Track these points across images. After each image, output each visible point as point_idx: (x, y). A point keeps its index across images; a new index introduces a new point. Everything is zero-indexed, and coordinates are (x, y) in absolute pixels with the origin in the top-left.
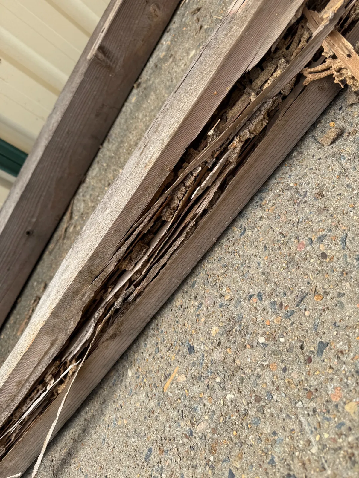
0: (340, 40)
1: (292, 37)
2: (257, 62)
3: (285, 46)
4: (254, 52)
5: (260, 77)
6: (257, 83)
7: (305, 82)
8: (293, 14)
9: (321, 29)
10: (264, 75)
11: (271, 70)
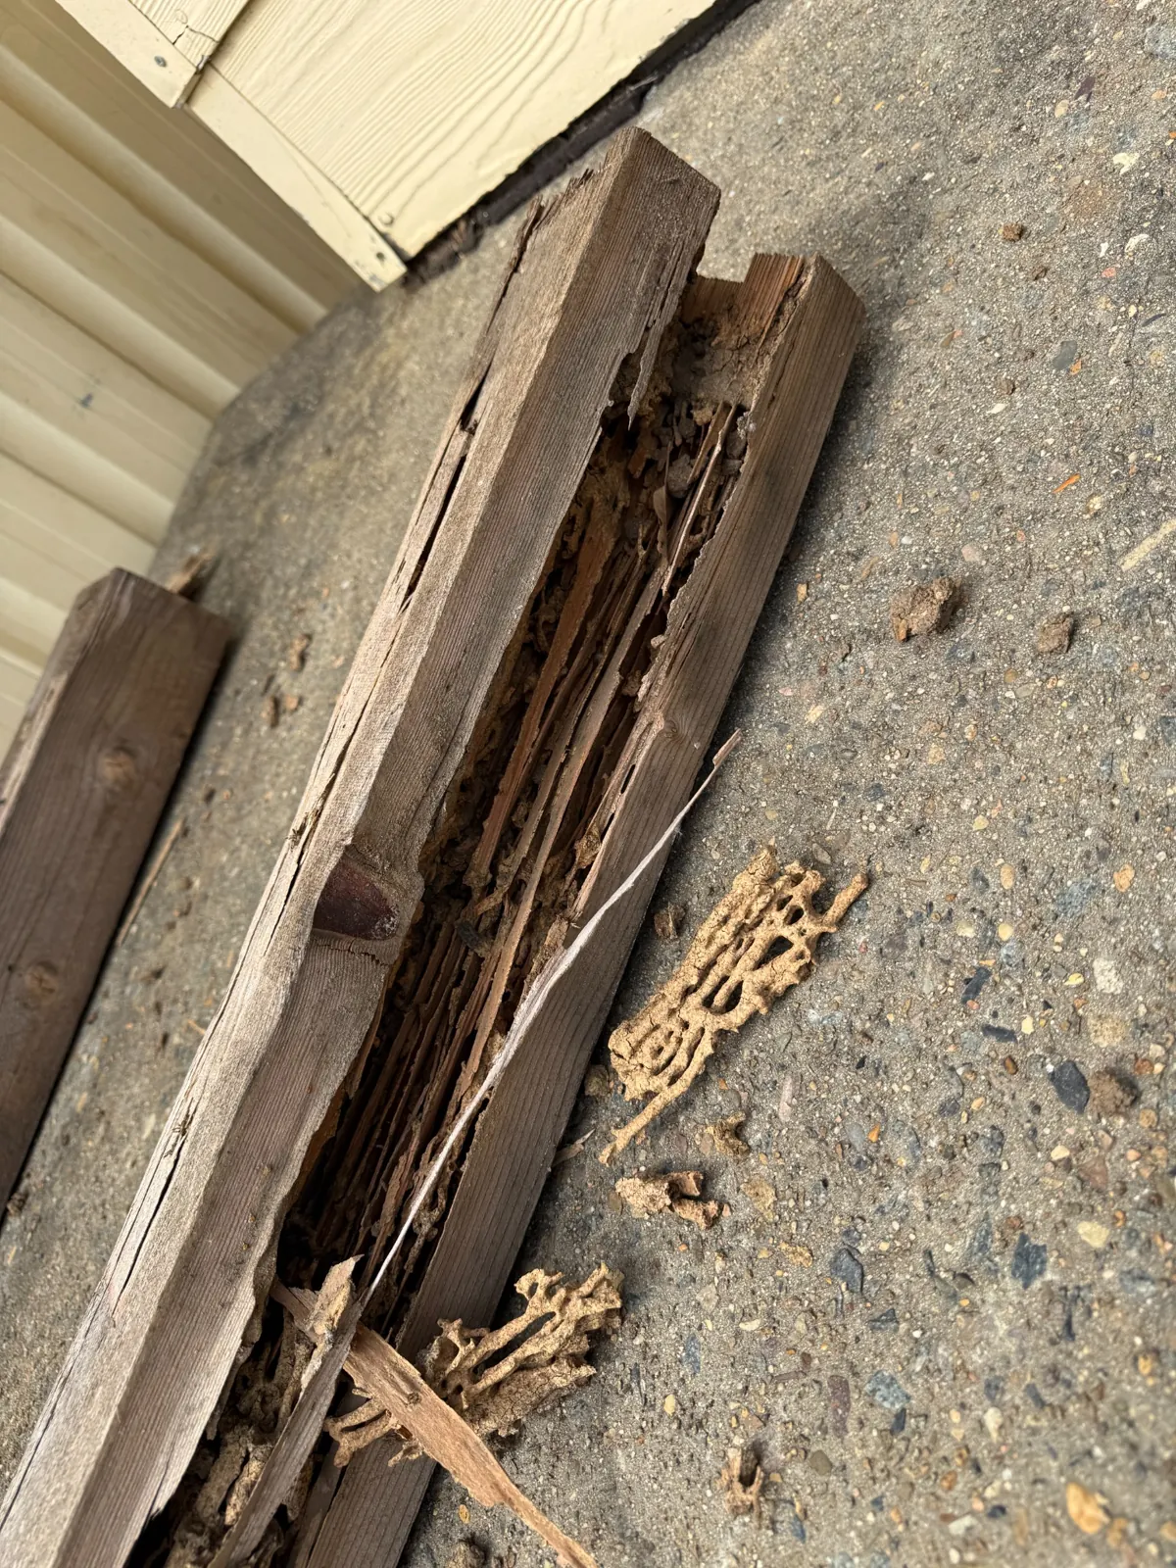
0: (384, 1355)
1: (273, 1346)
2: (175, 1486)
3: (261, 1374)
4: (161, 1460)
5: (213, 1476)
6: (209, 1499)
7: (337, 1461)
8: (235, 1342)
9: (317, 1367)
10: (222, 1469)
11: (237, 1452)
